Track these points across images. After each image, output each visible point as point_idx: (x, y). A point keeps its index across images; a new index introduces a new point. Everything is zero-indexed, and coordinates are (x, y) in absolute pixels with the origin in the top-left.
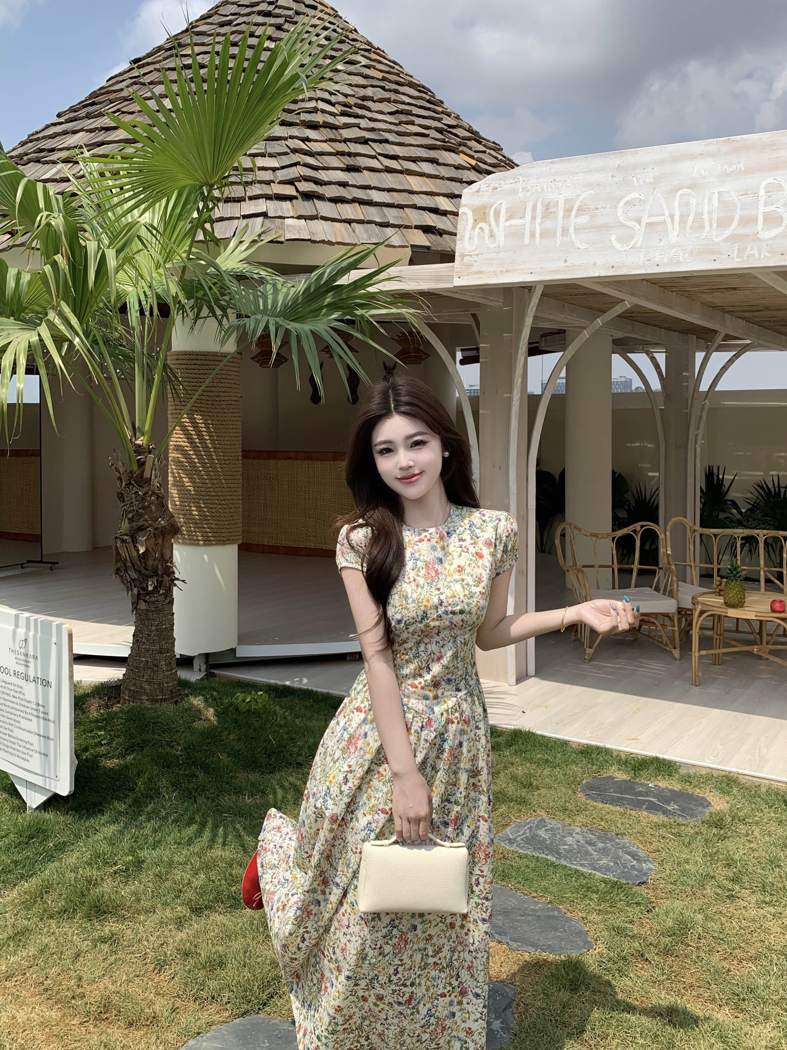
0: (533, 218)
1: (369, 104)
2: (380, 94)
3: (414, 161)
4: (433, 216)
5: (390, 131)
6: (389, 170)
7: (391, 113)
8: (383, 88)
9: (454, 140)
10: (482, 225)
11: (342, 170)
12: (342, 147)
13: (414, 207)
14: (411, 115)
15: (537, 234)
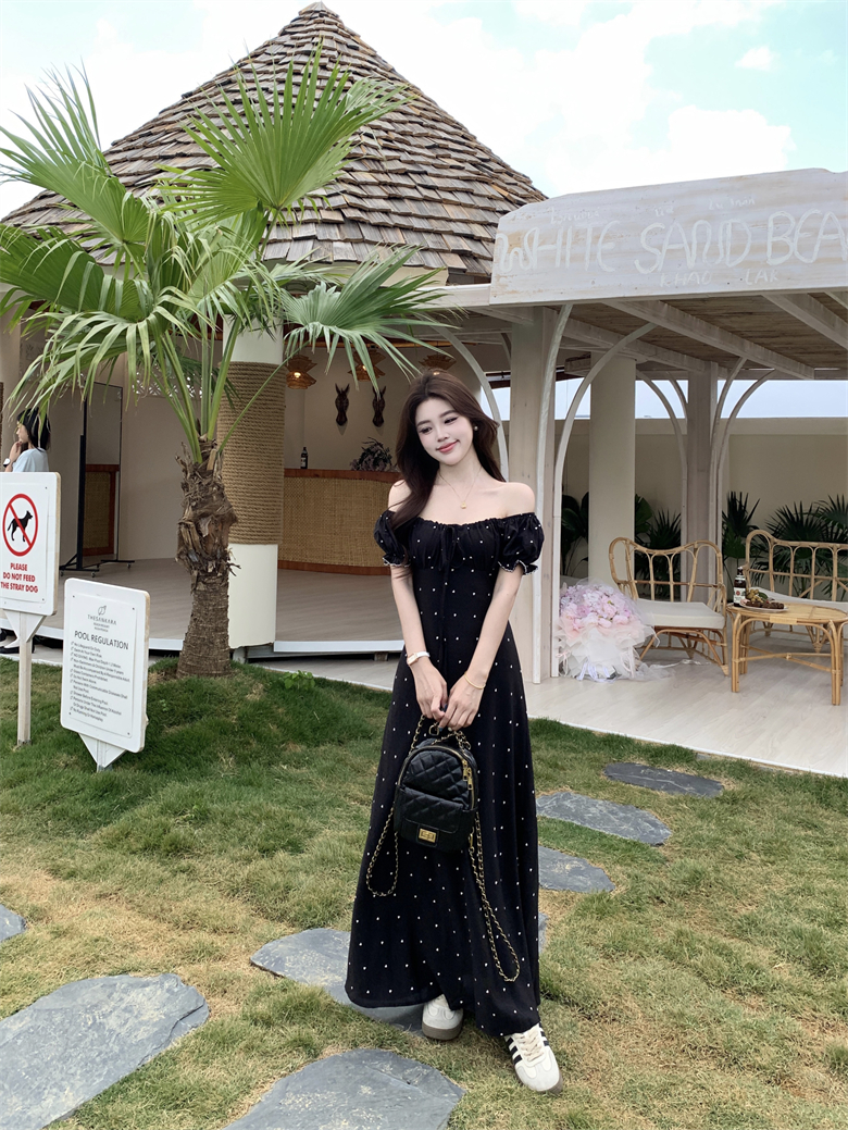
0: (564, 244)
1: (409, 139)
2: (418, 129)
3: (451, 192)
4: (469, 242)
5: (427, 164)
6: (427, 200)
7: (428, 148)
8: (421, 124)
9: (487, 173)
10: (516, 249)
11: (384, 199)
12: (383, 178)
13: (452, 233)
14: (447, 149)
15: (568, 259)
